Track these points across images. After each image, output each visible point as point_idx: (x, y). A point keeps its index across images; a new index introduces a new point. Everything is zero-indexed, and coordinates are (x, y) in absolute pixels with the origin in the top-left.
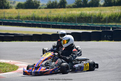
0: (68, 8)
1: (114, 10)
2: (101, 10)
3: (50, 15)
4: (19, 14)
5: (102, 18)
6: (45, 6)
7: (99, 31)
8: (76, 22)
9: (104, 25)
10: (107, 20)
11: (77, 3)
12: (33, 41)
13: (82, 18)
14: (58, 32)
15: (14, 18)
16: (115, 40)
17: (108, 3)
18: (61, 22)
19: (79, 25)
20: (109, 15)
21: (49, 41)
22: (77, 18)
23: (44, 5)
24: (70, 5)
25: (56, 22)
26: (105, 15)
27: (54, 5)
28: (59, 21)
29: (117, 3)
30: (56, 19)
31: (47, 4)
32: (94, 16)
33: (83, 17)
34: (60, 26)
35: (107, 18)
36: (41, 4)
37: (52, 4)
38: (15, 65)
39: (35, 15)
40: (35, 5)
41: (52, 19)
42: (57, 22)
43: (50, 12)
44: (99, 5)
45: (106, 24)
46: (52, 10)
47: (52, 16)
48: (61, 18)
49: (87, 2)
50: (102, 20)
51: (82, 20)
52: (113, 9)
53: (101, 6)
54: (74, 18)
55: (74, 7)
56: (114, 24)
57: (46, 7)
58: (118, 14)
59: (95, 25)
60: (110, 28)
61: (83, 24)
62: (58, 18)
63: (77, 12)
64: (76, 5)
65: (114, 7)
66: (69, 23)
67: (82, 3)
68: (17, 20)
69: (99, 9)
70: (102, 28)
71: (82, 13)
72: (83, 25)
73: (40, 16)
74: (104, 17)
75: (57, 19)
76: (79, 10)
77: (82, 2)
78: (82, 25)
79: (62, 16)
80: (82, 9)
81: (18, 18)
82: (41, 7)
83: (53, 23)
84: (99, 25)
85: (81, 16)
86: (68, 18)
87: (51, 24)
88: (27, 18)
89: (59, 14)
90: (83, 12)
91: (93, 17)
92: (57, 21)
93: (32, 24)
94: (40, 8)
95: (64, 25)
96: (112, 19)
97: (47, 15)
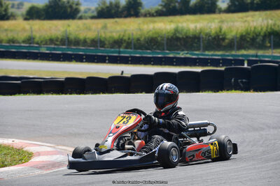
0: (145, 16)
1: (253, 21)
2: (222, 22)
3: (104, 33)
4: (32, 32)
5: (224, 39)
6: (93, 12)
7: (219, 69)
8: (165, 48)
9: (228, 56)
10: (236, 44)
11: (166, 4)
12: (66, 94)
13: (178, 39)
14: (122, 72)
15: (21, 41)
16: (256, 90)
17: (237, 3)
18: (129, 50)
19: (171, 56)
20: (239, 31)
21: (104, 93)
22: (168, 39)
23: (89, 9)
24: (150, 10)
25: (118, 50)
26: (231, 31)
27: (113, 11)
28: (126, 48)
29: (257, 4)
30: (118, 43)
31: (97, 9)
32: (207, 34)
33: (181, 36)
34: (128, 57)
35: (237, 38)
36: (82, 8)
37: (107, 7)
38: (25, 149)
39: (70, 34)
40: (69, 10)
41: (109, 41)
42: (121, 50)
43: (105, 27)
44: (217, 10)
45: (233, 53)
46: (109, 22)
47: (108, 35)
48: (129, 41)
49: (189, 2)
50: (224, 44)
51: (179, 44)
52: (249, 19)
53: (221, 11)
54: (159, 39)
55: (160, 14)
56: (251, 52)
57: (95, 14)
58: (262, 29)
59: (209, 54)
60: (243, 61)
61: (182, 53)
62: (122, 39)
63: (166, 26)
64: (164, 10)
65: (251, 13)
66: (149, 51)
67: (177, 4)
68: (27, 45)
69: (217, 19)
70: (225, 62)
71: (177, 27)
72: (182, 55)
73: (82, 37)
74: (229, 36)
75: (122, 43)
76: (171, 22)
77: (177, 2)
78: (178, 56)
79: (133, 34)
80: (178, 18)
81: (30, 40)
82: (83, 14)
83: (113, 52)
84: (218, 54)
85: (175, 34)
86: (145, 39)
87: (106, 54)
88: (52, 41)
89: (125, 31)
90: (180, 25)
91: (204, 36)
92: (120, 47)
93: (63, 54)
94: (81, 18)
95: (138, 55)
96: (248, 42)
97: (98, 32)
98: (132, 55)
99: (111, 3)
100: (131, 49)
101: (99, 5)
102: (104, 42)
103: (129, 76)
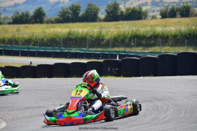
0: (47, 23)
1: (123, 28)
2: (102, 28)
3: (18, 34)
5: (103, 40)
6: (10, 19)
7: (99, 61)
8: (62, 45)
9: (106, 51)
10: (111, 43)
11: (62, 15)
13: (71, 39)
14: (31, 63)
17: (111, 15)
18: (36, 47)
19: (66, 51)
20: (113, 34)
21: (17, 78)
22: (64, 39)
23: (7, 18)
24: (51, 19)
25: (28, 46)
26: (108, 35)
27: (24, 19)
28: (34, 45)
29: (125, 16)
30: (28, 42)
31: (12, 17)
32: (91, 36)
33: (73, 37)
34: (35, 52)
35: (111, 39)
36: (2, 17)
37: (20, 16)
41: (21, 41)
44: (98, 20)
45: (109, 49)
46: (22, 27)
47: (21, 36)
48: (36, 40)
50: (103, 43)
51: (71, 43)
52: (120, 26)
53: (100, 20)
54: (57, 39)
55: (58, 21)
56: (122, 49)
57: (11, 21)
58: (128, 33)
59: (92, 50)
60: (116, 55)
61: (73, 49)
62: (31, 39)
63: (62, 30)
64: (61, 19)
65: (121, 22)
66: (50, 48)
67: (70, 15)
69: (98, 26)
71: (70, 31)
73: (1, 37)
74: (106, 38)
75: (31, 42)
76: (66, 27)
77: (70, 13)
78: (71, 51)
79: (38, 36)
80: (71, 25)
82: (2, 21)
83: (24, 48)
84: (98, 50)
85: (69, 36)
86: (47, 39)
87: (19, 50)
89: (33, 33)
90: (72, 30)
91: (89, 38)
92: (29, 44)
95: (42, 51)
96: (119, 42)
97: (13, 34)
98: (38, 50)
99: (23, 13)
100: (37, 46)
101: (14, 15)
102: (17, 41)
103: (36, 65)
